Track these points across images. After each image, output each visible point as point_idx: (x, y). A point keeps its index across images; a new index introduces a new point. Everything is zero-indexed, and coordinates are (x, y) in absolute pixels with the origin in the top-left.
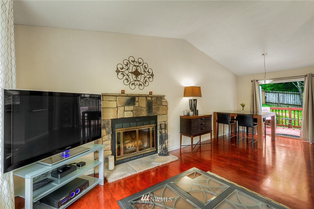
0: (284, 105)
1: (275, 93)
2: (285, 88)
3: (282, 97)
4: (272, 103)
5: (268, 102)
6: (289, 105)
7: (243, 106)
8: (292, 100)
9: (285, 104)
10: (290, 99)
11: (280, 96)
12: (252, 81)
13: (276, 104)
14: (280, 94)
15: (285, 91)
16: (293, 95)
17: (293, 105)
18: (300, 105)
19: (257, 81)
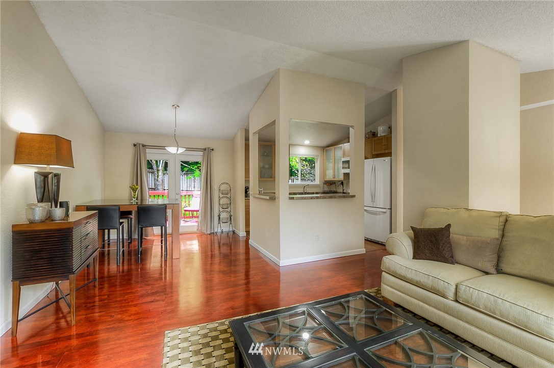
12: (134, 145)
18: (153, 187)
19: (144, 146)
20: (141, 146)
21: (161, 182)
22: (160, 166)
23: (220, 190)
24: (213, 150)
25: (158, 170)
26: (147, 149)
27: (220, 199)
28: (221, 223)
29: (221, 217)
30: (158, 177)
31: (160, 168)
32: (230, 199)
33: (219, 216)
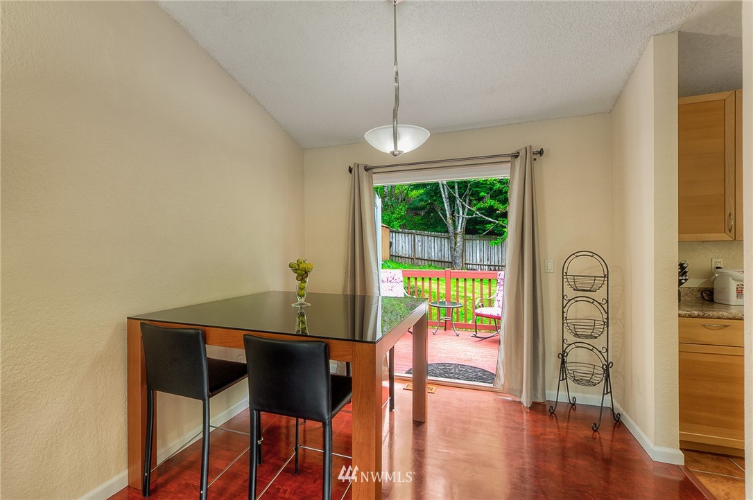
0: (423, 261)
1: (408, 234)
2: (424, 224)
3: (420, 244)
4: (401, 257)
5: (394, 254)
6: (431, 261)
7: (302, 274)
8: (436, 250)
9: (425, 260)
10: (433, 249)
11: (416, 240)
12: (350, 170)
13: (410, 260)
14: (416, 236)
15: (424, 230)
16: (439, 239)
17: (438, 261)
18: (450, 260)
19: (367, 169)
20: (362, 170)
21: (460, 252)
22: (459, 227)
23: (564, 275)
24: (541, 152)
25: (456, 234)
26: (374, 176)
27: (565, 303)
28: (570, 382)
29: (569, 359)
30: (456, 244)
31: (459, 230)
32: (605, 306)
33: (563, 357)
